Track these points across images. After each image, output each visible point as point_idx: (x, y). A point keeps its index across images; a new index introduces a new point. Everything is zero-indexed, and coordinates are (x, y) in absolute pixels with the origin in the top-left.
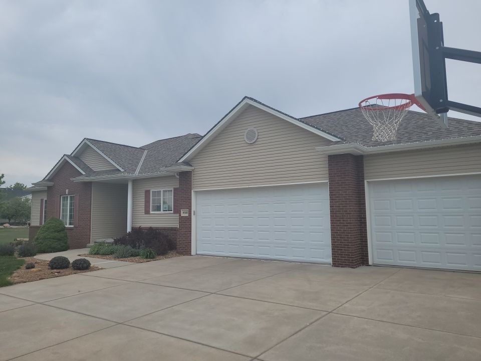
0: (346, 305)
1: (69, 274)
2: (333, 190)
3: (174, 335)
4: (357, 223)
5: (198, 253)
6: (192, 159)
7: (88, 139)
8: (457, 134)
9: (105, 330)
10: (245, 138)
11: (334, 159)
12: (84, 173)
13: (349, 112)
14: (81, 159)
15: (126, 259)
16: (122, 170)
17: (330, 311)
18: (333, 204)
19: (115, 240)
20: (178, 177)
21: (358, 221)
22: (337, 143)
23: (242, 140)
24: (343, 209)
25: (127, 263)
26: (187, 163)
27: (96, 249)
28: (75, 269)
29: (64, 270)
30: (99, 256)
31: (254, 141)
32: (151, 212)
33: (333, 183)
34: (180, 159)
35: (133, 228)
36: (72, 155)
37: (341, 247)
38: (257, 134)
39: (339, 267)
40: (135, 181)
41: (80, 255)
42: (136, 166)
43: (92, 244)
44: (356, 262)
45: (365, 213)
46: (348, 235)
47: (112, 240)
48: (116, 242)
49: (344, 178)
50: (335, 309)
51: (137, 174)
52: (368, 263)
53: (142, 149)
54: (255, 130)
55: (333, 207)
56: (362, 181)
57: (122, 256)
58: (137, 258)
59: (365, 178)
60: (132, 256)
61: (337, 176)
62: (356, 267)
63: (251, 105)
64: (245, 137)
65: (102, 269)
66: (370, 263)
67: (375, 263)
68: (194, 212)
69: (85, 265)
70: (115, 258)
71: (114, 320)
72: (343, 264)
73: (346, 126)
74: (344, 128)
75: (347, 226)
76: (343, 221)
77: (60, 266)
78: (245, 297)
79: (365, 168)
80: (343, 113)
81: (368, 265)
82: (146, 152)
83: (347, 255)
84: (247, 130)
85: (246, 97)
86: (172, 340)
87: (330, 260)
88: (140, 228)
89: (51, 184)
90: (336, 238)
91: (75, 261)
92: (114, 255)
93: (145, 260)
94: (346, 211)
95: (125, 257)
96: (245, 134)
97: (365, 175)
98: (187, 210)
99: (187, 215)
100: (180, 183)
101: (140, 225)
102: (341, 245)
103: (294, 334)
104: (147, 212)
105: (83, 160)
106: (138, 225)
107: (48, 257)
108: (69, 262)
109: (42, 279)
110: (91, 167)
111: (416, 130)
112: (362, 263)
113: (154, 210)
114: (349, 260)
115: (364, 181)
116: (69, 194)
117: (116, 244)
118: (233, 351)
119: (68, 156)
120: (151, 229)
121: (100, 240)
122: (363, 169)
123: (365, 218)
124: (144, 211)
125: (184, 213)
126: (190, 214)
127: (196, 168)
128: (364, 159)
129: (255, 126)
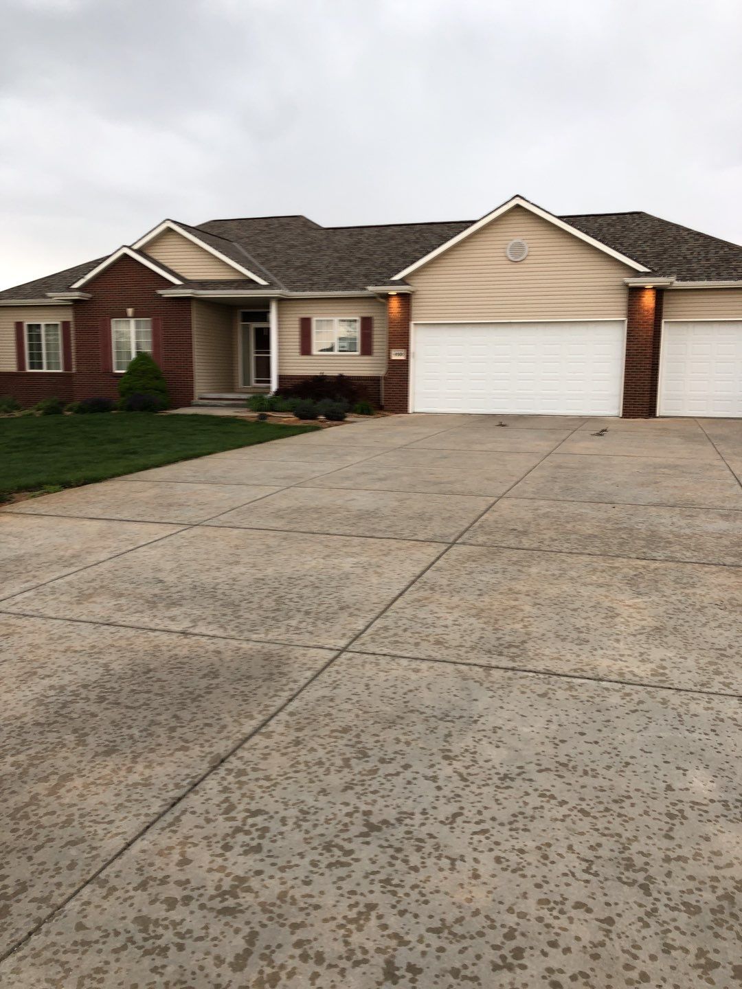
6: (411, 275)
7: (174, 221)
12: (177, 282)
16: (264, 283)
22: (646, 274)
23: (503, 254)
26: (403, 282)
31: (522, 258)
32: (314, 352)
33: (630, 322)
36: (136, 247)
38: (527, 250)
39: (630, 418)
49: (647, 316)
54: (524, 242)
59: (663, 317)
61: (639, 313)
64: (507, 251)
66: (657, 415)
67: (660, 415)
68: (413, 353)
72: (633, 415)
79: (664, 306)
81: (655, 416)
84: (511, 243)
85: (517, 196)
87: (619, 412)
90: (629, 386)
96: (509, 247)
97: (664, 313)
98: (403, 351)
99: (402, 358)
102: (634, 393)
104: (305, 352)
105: (155, 258)
112: (649, 414)
113: (320, 350)
114: (643, 410)
115: (661, 320)
116: (133, 317)
122: (662, 307)
124: (298, 351)
125: (397, 355)
126: (408, 356)
127: (419, 289)
128: (665, 294)
129: (524, 237)
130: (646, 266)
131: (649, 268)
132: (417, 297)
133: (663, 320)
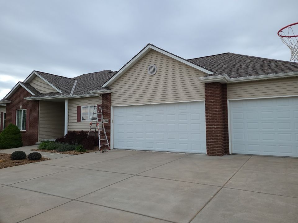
0: (230, 182)
1: (27, 163)
2: (208, 106)
3: (118, 208)
4: (223, 127)
5: (115, 147)
6: (111, 85)
7: (36, 71)
8: (288, 70)
9: (63, 205)
10: (148, 72)
11: (208, 86)
12: (33, 94)
13: (212, 57)
14: (31, 85)
15: (66, 152)
16: (61, 92)
17: (222, 186)
18: (207, 115)
19: (56, 139)
20: (101, 97)
21: (223, 126)
22: (211, 75)
23: (146, 73)
24: (214, 118)
25: (67, 155)
26: (107, 88)
27: (44, 146)
28: (30, 160)
29: (22, 160)
30: (45, 150)
31: (154, 73)
32: (81, 121)
33: (207, 101)
34: (103, 85)
35: (68, 132)
36: (25, 82)
37: (212, 143)
38: (156, 69)
39: (211, 155)
40: (71, 100)
41: (31, 150)
42: (71, 90)
43: (39, 142)
44: (222, 152)
45: (228, 121)
46: (217, 135)
47: (55, 140)
48: (58, 141)
49: (215, 98)
50: (225, 185)
51: (71, 95)
52: (229, 153)
53: (74, 79)
54: (155, 66)
55: (208, 117)
56: (225, 100)
57: (63, 150)
58: (73, 152)
59: (228, 98)
60: (70, 150)
61: (211, 97)
62: (222, 156)
63: (152, 50)
64: (148, 70)
65: (50, 159)
66: (230, 153)
67: (233, 153)
68: (112, 120)
69: (38, 157)
70: (58, 152)
71: (69, 198)
72: (213, 154)
73: (213, 66)
74: (211, 66)
75: (217, 129)
76: (214, 126)
77: (19, 158)
78: (159, 177)
79: (228, 92)
80: (208, 58)
81: (229, 154)
82: (76, 81)
83: (216, 148)
84: (150, 66)
85: (149, 44)
86: (118, 212)
87: (205, 151)
88: (74, 132)
89: (9, 102)
90: (209, 137)
91: (30, 154)
92: (57, 150)
93: (79, 153)
94: (217, 120)
95: (65, 151)
96: (148, 69)
97: (228, 96)
98: (108, 120)
99: (107, 122)
100: (102, 101)
101: (74, 129)
102: (213, 141)
103: (206, 205)
104: (79, 120)
105: (32, 86)
106: (72, 130)
107: (10, 151)
108: (26, 155)
109: (7, 167)
110: (38, 90)
111: (260, 68)
112: (225, 153)
113: (83, 120)
114: (218, 151)
115: (227, 100)
116: (22, 109)
117: (58, 142)
118: (167, 220)
119: (21, 83)
120: (82, 132)
121: (45, 140)
123: (228, 124)
124: (76, 120)
125: (105, 121)
126: (110, 122)
127: (114, 91)
128: (227, 86)
129: (155, 64)
130: (211, 71)
131: (213, 72)
132: (113, 94)
133: (228, 100)
